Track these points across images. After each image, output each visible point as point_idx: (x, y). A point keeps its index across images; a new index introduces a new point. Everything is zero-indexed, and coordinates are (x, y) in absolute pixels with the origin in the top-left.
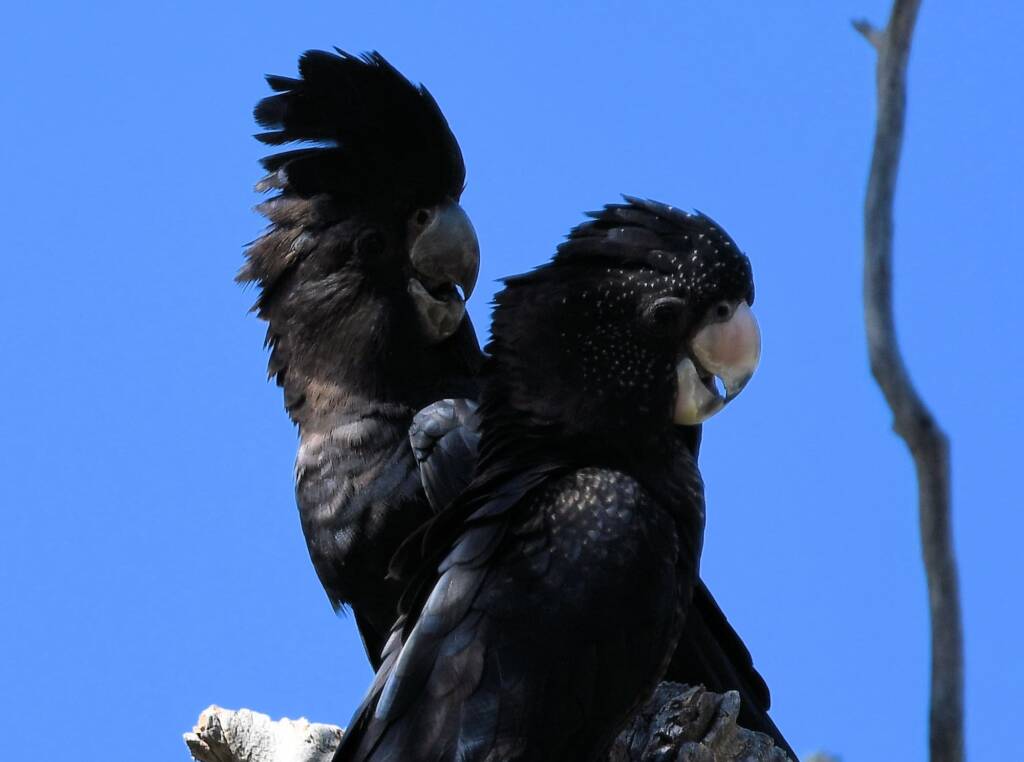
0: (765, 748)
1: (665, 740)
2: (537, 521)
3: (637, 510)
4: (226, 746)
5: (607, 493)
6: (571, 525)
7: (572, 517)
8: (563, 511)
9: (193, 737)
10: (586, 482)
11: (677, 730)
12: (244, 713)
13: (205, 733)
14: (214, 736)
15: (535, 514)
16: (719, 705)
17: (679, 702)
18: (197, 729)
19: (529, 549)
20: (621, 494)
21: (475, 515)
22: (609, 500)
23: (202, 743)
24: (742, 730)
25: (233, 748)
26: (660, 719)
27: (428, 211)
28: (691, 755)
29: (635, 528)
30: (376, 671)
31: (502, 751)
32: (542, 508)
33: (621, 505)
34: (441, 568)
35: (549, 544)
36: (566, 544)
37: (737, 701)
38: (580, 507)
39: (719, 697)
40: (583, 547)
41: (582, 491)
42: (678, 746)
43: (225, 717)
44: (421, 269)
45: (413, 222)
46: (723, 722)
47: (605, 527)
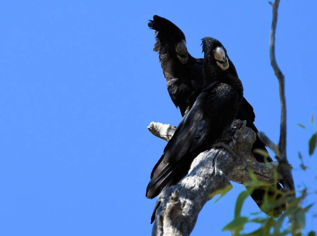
0: (251, 131)
1: (233, 129)
2: (214, 91)
3: (231, 90)
4: (155, 129)
5: (226, 87)
6: (220, 92)
7: (220, 90)
8: (219, 89)
9: (149, 127)
10: (223, 84)
11: (235, 127)
12: (158, 123)
13: (151, 127)
14: (153, 127)
15: (214, 89)
16: (243, 123)
17: (236, 122)
18: (150, 126)
19: (212, 96)
20: (229, 87)
21: (203, 90)
22: (227, 88)
23: (151, 128)
24: (247, 127)
25: (156, 129)
26: (232, 125)
27: (177, 43)
28: (238, 132)
29: (231, 93)
30: (183, 117)
31: (205, 130)
32: (215, 89)
33: (229, 89)
34: (197, 99)
35: (216, 95)
36: (219, 95)
37: (246, 122)
38: (222, 89)
39: (243, 121)
40: (222, 96)
41: (222, 86)
42: (235, 130)
43: (155, 124)
44: (178, 53)
45: (175, 45)
46: (243, 126)
47: (226, 93)
